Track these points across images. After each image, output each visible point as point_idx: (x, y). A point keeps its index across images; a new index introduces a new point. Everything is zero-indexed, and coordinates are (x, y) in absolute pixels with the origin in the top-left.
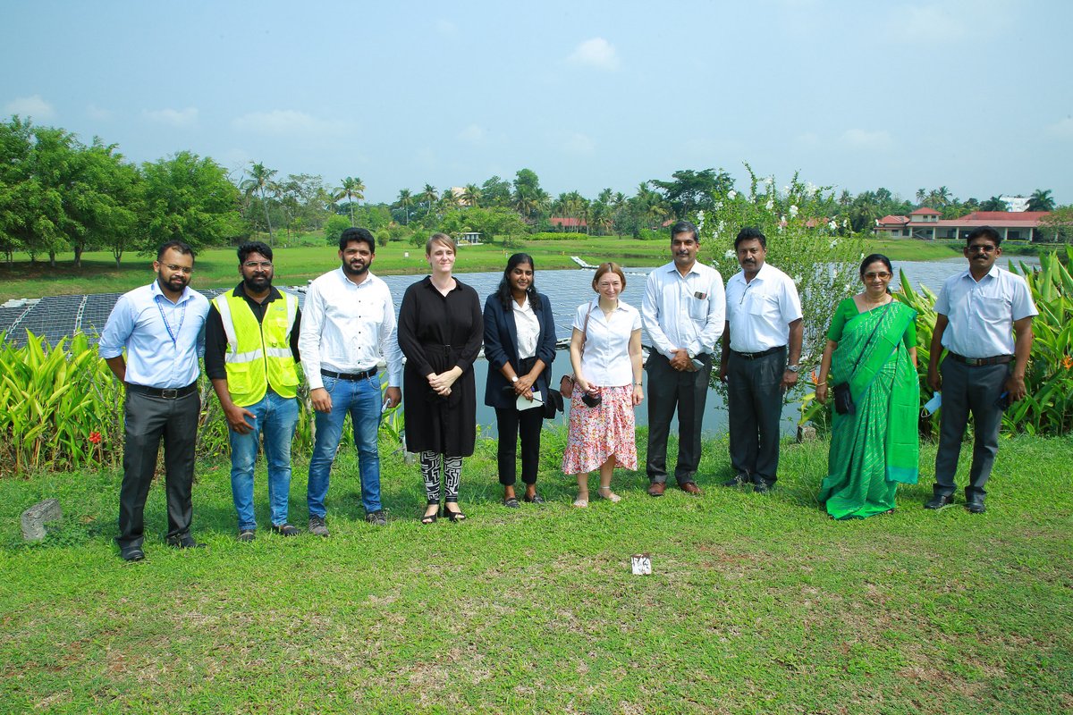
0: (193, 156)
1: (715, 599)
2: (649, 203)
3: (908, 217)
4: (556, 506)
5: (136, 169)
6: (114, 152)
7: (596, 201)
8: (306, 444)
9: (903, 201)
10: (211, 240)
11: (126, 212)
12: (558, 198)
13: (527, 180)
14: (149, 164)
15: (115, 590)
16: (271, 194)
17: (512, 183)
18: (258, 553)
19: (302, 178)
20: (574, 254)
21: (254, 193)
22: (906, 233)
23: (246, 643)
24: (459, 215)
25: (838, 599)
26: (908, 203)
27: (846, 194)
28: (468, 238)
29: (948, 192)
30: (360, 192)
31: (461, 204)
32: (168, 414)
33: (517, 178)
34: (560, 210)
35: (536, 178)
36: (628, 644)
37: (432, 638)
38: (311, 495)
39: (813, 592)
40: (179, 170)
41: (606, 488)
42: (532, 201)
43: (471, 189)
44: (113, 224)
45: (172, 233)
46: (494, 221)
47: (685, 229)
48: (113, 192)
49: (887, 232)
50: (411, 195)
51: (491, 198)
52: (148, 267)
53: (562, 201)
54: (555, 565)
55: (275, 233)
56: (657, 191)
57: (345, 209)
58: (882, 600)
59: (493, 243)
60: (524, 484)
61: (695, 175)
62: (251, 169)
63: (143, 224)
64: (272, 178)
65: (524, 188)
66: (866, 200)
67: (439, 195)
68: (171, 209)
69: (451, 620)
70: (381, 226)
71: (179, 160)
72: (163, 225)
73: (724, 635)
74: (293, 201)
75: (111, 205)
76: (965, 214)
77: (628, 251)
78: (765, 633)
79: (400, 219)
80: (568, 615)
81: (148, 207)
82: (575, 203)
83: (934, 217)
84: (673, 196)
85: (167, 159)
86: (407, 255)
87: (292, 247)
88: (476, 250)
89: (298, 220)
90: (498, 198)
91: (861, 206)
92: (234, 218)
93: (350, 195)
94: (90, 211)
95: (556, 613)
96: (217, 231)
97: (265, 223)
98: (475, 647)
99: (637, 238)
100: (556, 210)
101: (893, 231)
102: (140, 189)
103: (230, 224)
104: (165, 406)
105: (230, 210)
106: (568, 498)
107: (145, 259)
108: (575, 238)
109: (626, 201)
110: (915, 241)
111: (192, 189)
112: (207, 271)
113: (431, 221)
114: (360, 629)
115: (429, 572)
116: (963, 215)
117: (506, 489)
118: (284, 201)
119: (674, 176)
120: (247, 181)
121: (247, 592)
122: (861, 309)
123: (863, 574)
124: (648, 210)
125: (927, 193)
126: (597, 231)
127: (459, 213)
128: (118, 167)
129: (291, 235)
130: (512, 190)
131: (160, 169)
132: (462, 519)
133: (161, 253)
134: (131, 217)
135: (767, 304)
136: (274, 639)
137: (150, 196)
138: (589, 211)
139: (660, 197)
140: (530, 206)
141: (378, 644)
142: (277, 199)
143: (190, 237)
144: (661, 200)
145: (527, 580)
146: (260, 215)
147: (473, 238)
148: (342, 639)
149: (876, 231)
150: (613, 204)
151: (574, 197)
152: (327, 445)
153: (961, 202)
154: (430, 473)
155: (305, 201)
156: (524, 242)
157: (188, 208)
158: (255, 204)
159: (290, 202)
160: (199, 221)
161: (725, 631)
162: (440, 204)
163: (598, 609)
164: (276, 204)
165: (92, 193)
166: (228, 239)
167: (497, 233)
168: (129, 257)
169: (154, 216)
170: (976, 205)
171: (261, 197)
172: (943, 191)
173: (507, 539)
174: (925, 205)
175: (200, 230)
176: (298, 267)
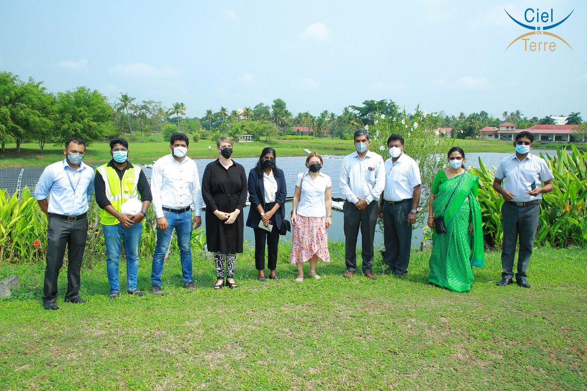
0: (87, 89)
1: (362, 323)
2: (349, 119)
3: (498, 128)
4: (286, 281)
5: (54, 96)
6: (41, 86)
7: (319, 117)
8: (151, 250)
9: (495, 118)
10: (97, 137)
11: (48, 121)
12: (297, 115)
13: (279, 105)
14: (62, 94)
15: (52, 320)
16: (132, 112)
17: (271, 107)
18: (127, 303)
19: (150, 103)
20: (306, 148)
21: (122, 111)
22: (496, 136)
23: (122, 342)
24: (240, 125)
25: (425, 324)
26: (498, 120)
27: (462, 114)
28: (245, 138)
29: (521, 114)
30: (183, 111)
31: (242, 118)
32: (71, 229)
33: (274, 104)
34: (298, 123)
35: (285, 104)
36: (315, 343)
37: (217, 340)
38: (154, 274)
39: (413, 320)
40: (79, 97)
41: (313, 271)
42: (282, 117)
43: (247, 110)
44: (40, 128)
45: (74, 133)
46: (260, 128)
47: (362, 134)
48: (40, 109)
49: (486, 136)
50: (213, 113)
51: (258, 115)
52: (60, 152)
53: (300, 117)
54: (282, 308)
55: (134, 134)
56: (354, 112)
57: (175, 121)
58: (447, 325)
59: (260, 141)
60: (269, 270)
61: (376, 103)
62: (121, 97)
63: (57, 128)
64: (132, 103)
65: (278, 110)
66: (473, 118)
67: (229, 113)
68: (74, 119)
69: (227, 332)
70: (195, 131)
71: (79, 91)
72: (69, 129)
73: (364, 339)
74: (144, 116)
75: (39, 117)
76: (530, 126)
77: (337, 146)
78: (385, 339)
79: (206, 127)
80: (287, 330)
81: (60, 118)
82: (307, 119)
83: (512, 127)
84: (363, 115)
85: (72, 91)
86: (210, 147)
87: (143, 142)
88: (250, 145)
89: (147, 127)
90: (263, 115)
91: (471, 121)
92: (110, 125)
93: (177, 113)
94: (27, 120)
95: (280, 329)
96: (101, 132)
97: (128, 128)
98: (238, 344)
99: (342, 139)
100: (296, 122)
101: (489, 135)
102: (56, 108)
103: (108, 128)
104: (70, 225)
105: (108, 120)
106: (293, 277)
107: (58, 148)
108: (307, 139)
109: (336, 118)
110: (502, 141)
111: (86, 108)
112: (94, 155)
113: (224, 128)
114: (181, 336)
115: (216, 311)
116: (529, 126)
117: (260, 272)
118: (140, 116)
119: (363, 103)
120: (118, 104)
121: (121, 320)
122: (449, 177)
123: (440, 313)
124: (349, 122)
125: (509, 114)
126: (320, 135)
127: (240, 124)
128: (43, 95)
129: (143, 135)
130: (271, 111)
131: (68, 96)
132: (236, 287)
133: (67, 144)
134: (51, 123)
135: (401, 175)
136: (136, 341)
137: (61, 112)
138: (315, 123)
139: (355, 115)
140: (281, 120)
141: (189, 342)
142: (135, 114)
143: (84, 136)
144: (356, 117)
145: (267, 315)
146: (125, 123)
147: (248, 138)
148: (171, 340)
149: (479, 135)
150: (329, 119)
151: (307, 115)
152: (164, 246)
153: (528, 119)
154: (219, 263)
155: (151, 115)
156: (277, 140)
157: (84, 119)
158: (122, 117)
159: (143, 116)
160: (90, 126)
161: (365, 337)
162: (230, 118)
163: (302, 327)
164: (135, 117)
165: (28, 109)
166: (106, 137)
167: (263, 135)
168: (48, 146)
169: (63, 123)
170: (537, 121)
171: (126, 113)
172: (518, 113)
173: (258, 296)
174: (508, 120)
175: (91, 132)
176: (147, 153)
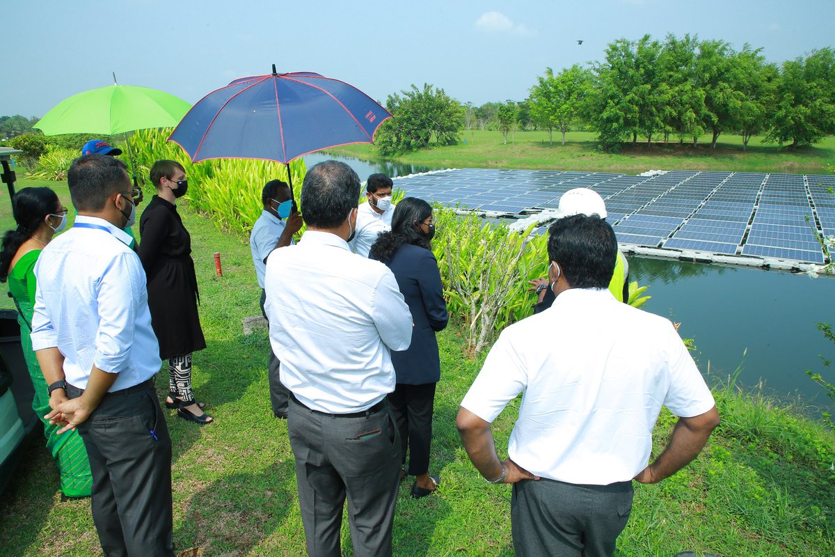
5: (775, 68)
6: (759, 54)
14: (789, 62)
40: (814, 65)
44: (742, 115)
45: (793, 123)
48: (748, 90)
63: (769, 115)
68: (797, 102)
72: (786, 116)
75: (742, 100)
81: (777, 100)
94: (725, 105)
102: (773, 86)
128: (758, 68)
131: (796, 66)
134: (760, 109)
137: (781, 91)
143: (810, 127)
157: (815, 100)
160: (823, 112)
165: (730, 90)
168: (756, 141)
169: (780, 108)
175: (823, 120)
